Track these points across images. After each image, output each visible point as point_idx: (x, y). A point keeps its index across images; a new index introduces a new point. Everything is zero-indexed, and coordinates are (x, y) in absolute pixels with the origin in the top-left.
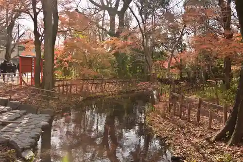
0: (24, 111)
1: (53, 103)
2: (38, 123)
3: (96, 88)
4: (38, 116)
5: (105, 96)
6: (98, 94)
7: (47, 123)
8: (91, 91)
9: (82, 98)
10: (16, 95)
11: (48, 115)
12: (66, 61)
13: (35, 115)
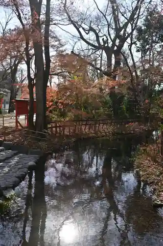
0: (15, 152)
1: (43, 145)
2: (26, 163)
3: (89, 129)
4: (28, 156)
5: (98, 137)
6: (91, 135)
7: (35, 164)
8: (84, 132)
9: (73, 139)
10: (10, 136)
11: (37, 156)
12: (60, 103)
13: (25, 156)
